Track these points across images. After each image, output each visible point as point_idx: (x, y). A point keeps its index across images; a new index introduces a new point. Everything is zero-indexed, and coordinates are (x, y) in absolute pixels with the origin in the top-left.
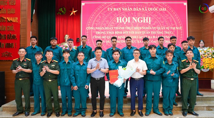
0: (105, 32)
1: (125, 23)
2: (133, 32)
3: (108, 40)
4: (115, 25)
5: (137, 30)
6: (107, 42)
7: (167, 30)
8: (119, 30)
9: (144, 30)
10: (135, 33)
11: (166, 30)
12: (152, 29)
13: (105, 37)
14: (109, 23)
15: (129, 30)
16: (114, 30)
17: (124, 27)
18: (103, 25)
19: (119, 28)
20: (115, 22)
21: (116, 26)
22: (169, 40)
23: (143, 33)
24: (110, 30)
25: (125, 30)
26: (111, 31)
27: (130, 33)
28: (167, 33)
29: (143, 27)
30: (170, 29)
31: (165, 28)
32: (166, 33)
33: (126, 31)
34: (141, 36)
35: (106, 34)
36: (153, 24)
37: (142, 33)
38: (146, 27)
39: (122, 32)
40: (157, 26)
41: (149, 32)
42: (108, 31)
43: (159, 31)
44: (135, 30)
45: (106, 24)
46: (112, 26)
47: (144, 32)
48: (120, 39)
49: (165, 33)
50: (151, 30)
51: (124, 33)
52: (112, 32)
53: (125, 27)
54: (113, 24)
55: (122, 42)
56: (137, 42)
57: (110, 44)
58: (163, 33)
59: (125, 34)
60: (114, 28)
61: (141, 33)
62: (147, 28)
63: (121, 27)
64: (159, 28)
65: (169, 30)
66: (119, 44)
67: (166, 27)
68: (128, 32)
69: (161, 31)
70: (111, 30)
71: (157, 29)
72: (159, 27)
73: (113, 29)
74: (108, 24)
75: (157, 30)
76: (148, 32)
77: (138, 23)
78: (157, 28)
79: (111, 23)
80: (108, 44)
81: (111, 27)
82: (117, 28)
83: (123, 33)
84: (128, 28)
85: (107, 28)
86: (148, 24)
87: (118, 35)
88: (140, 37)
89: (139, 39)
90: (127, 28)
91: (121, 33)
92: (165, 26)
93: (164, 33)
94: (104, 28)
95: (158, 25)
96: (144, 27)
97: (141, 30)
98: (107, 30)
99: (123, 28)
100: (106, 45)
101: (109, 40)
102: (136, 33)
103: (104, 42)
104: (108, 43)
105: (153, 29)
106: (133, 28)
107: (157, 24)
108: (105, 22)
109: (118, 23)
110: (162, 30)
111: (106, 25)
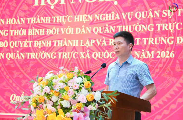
0: (6, 32)
1: (52, 7)
2: (71, 30)
3: (11, 50)
4: (28, 13)
5: (80, 24)
6: (8, 57)
7: (167, 20)
8: (37, 26)
9: (99, 22)
10: (75, 31)
11: (163, 18)
12: (121, 20)
13: (6, 45)
14: (15, 8)
15: (60, 25)
16: (27, 27)
17: (50, 18)
18: (4, 13)
19: (38, 19)
20: (29, 5)
21: (31, 15)
22: (169, 48)
23: (96, 30)
24: (18, 25)
25: (52, 24)
26: (19, 29)
27: (63, 32)
28: (165, 28)
29: (96, 16)
30: (174, 16)
31: (161, 14)
32: (161, 28)
33: (54, 28)
34: (90, 40)
35: (8, 36)
36: (124, 5)
37: (92, 32)
38: (104, 13)
39: (46, 30)
40: (134, 9)
41: (111, 27)
42: (13, 27)
43: (142, 22)
44: (74, 25)
45: (10, 11)
46: (23, 14)
47: (99, 29)
48: (38, 47)
49: (159, 29)
50: (117, 20)
51: (50, 32)
52: (21, 32)
53: (51, 15)
54: (24, 11)
55: (43, 55)
56: (79, 56)
57: (14, 63)
58: (153, 29)
59: (51, 35)
60: (26, 21)
61: (90, 31)
62: (108, 17)
63: (42, 18)
64: (142, 15)
65: (173, 20)
66: (36, 62)
67: (164, 8)
68: (58, 29)
69: (146, 22)
70: (20, 26)
71: (134, 16)
72: (141, 11)
73: (24, 22)
74: (15, 10)
75: (134, 19)
76: (109, 28)
77: (85, 5)
78: (134, 14)
79: (20, 7)
80: (12, 62)
81: (20, 17)
82: (33, 20)
83: (47, 32)
84: (60, 19)
85: (10, 21)
86: (111, 5)
87: (35, 39)
88: (88, 41)
89: (84, 49)
90: (56, 19)
91: (42, 32)
92: (162, 6)
93: (156, 28)
94: (6, 20)
95: (140, 5)
96: (100, 13)
97: (92, 23)
98: (11, 27)
99: (48, 20)
100: (6, 65)
101: (14, 52)
102: (78, 31)
103: (3, 57)
104: (11, 58)
105: (124, 17)
106: (70, 18)
107: (137, 4)
108: (8, 7)
109: (37, 7)
110: (151, 21)
111: (8, 13)
